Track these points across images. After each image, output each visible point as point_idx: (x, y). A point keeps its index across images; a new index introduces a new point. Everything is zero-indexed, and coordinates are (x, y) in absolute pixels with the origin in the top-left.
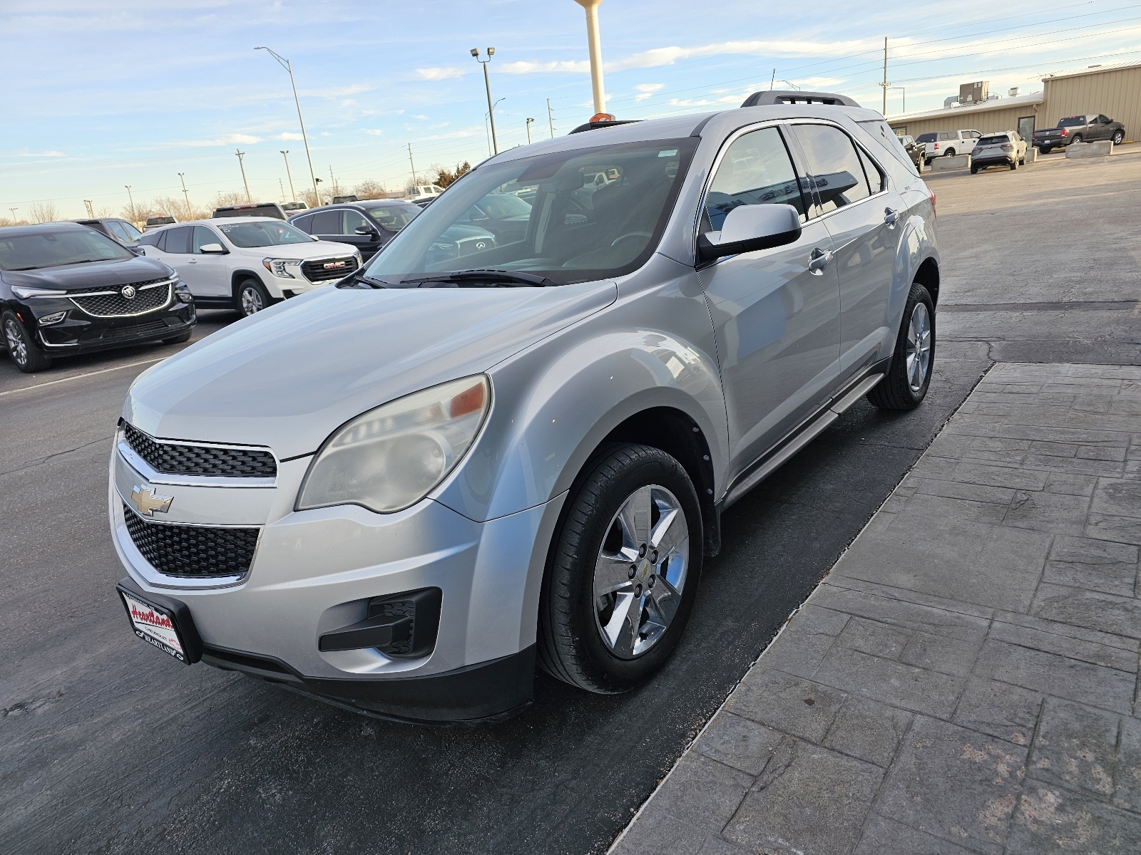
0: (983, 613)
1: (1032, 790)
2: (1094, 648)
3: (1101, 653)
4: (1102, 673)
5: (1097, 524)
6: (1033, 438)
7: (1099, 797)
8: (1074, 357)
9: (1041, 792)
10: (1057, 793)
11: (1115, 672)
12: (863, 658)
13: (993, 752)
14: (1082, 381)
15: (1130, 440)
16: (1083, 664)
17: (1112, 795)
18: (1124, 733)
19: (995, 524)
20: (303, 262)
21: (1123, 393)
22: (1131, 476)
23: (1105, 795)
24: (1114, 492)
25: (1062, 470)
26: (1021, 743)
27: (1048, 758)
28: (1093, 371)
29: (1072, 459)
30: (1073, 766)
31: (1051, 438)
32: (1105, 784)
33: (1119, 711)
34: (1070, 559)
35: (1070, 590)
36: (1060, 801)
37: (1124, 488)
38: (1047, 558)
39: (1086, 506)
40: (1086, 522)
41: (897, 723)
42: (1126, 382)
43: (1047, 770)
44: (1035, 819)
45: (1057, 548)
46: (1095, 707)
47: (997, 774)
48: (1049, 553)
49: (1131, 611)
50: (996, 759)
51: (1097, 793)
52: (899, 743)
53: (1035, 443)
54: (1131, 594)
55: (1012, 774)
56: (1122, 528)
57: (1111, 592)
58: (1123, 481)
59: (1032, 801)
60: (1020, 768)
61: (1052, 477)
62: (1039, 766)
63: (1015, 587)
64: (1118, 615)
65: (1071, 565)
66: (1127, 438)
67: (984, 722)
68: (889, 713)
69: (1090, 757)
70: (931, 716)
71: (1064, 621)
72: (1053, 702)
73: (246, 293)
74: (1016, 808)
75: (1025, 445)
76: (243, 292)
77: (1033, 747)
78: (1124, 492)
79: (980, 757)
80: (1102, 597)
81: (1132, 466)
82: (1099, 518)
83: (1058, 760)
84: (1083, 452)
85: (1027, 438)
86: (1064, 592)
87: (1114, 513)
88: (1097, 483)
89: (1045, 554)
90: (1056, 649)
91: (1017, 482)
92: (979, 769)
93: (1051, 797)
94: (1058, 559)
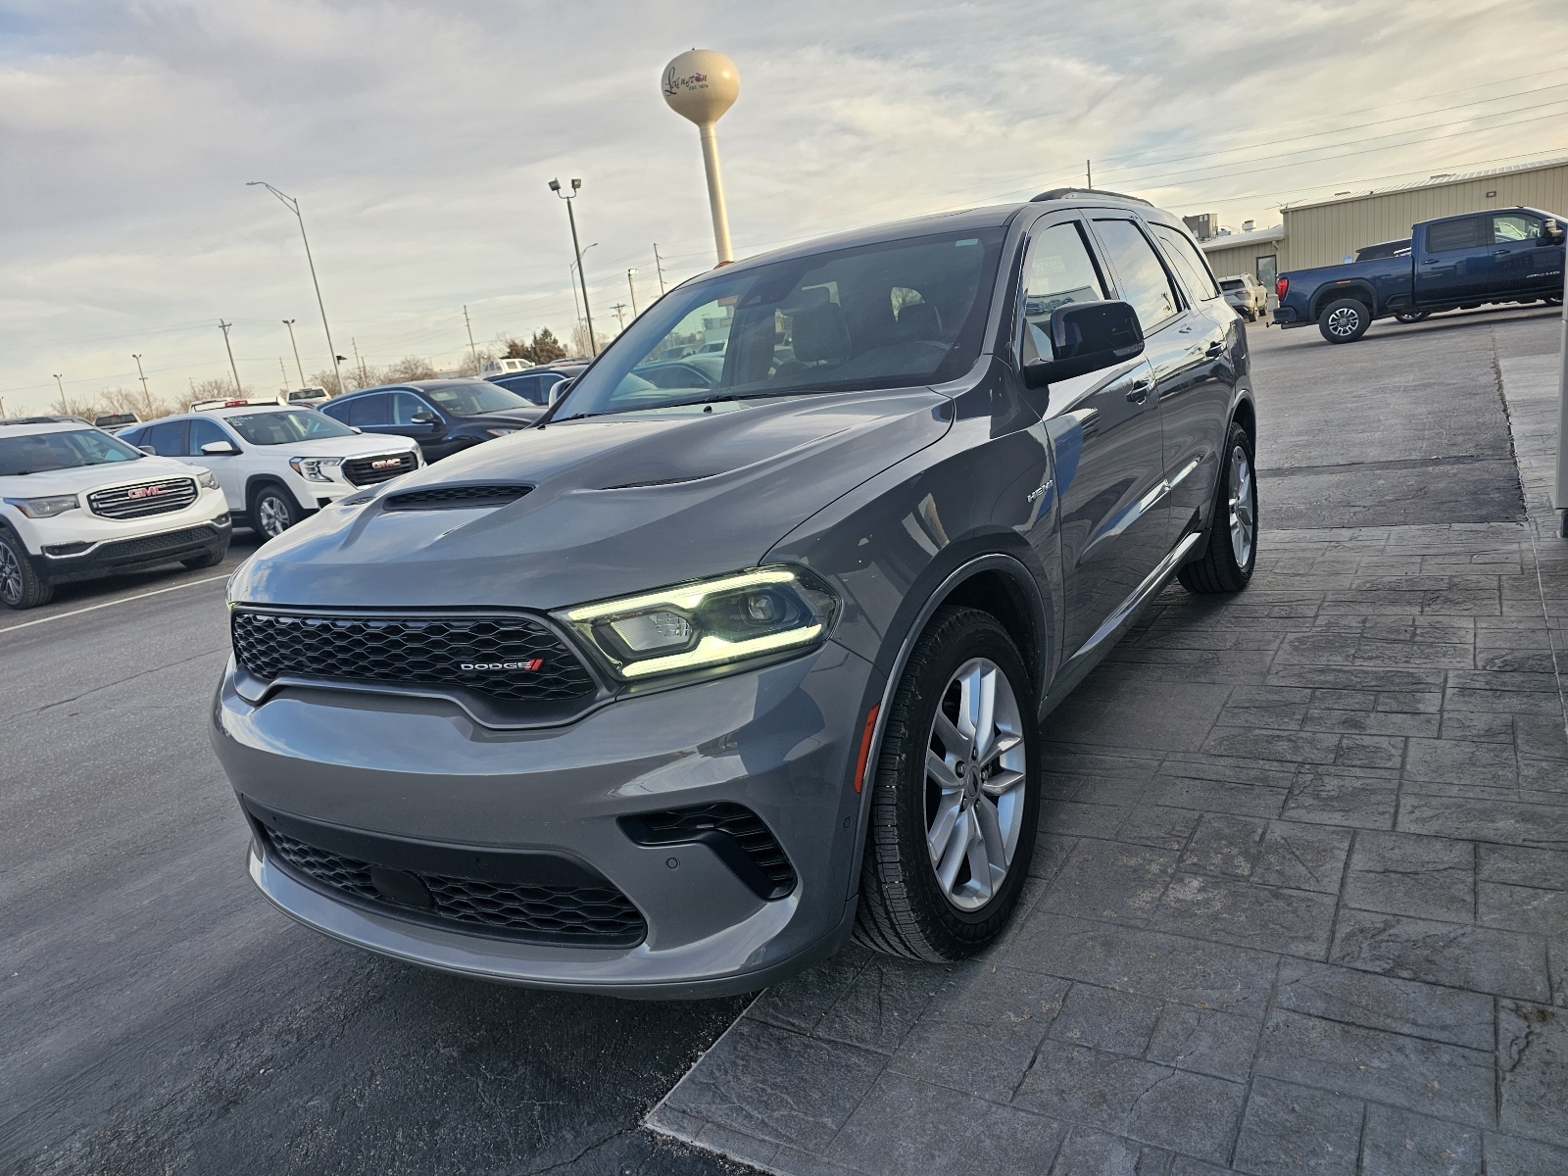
0: (1155, 755)
1: (1181, 880)
2: (1253, 773)
3: (1261, 776)
4: (1257, 791)
5: (1277, 673)
7: (1238, 878)
8: (1284, 524)
9: (1186, 881)
11: (1270, 788)
13: (1149, 858)
14: (1288, 546)
15: (1325, 597)
16: (1241, 786)
17: (1249, 876)
18: (1269, 831)
19: (1176, 681)
20: (344, 461)
21: (1328, 553)
22: (1319, 629)
23: (1243, 876)
24: (1299, 646)
25: (1252, 629)
26: (1175, 849)
27: (1197, 856)
28: (1302, 535)
29: (1263, 618)
30: (1217, 859)
32: (1243, 867)
33: (1267, 816)
34: (1246, 705)
35: (1241, 730)
36: (1202, 884)
37: (1310, 640)
38: (1224, 706)
39: (1269, 659)
40: (1267, 673)
41: (1062, 846)
42: (1332, 544)
43: (1194, 864)
44: (1178, 899)
45: (1235, 696)
46: (1246, 816)
47: (1148, 872)
48: (1226, 702)
49: (1294, 741)
50: (1150, 862)
51: (1237, 875)
52: (1063, 861)
54: (1298, 728)
55: (1163, 871)
56: (1300, 675)
57: (1280, 727)
58: (1310, 634)
59: (1178, 887)
60: (1171, 866)
61: (1242, 637)
62: (1188, 862)
63: (1189, 732)
64: (1282, 746)
65: (1245, 709)
66: (1322, 596)
67: (1143, 837)
68: (1055, 840)
69: (1234, 852)
70: (1095, 839)
71: (1230, 754)
72: (1209, 816)
73: (265, 505)
74: (1164, 893)
76: (261, 504)
77: (1185, 850)
78: (1308, 643)
79: (1136, 862)
80: (1269, 733)
81: (1321, 621)
82: (1281, 668)
83: (1206, 856)
84: (1275, 612)
86: (1235, 731)
87: (1296, 662)
88: (1284, 638)
89: (1222, 703)
90: (1219, 777)
91: (1204, 643)
92: (1134, 871)
93: (1196, 884)
94: (1234, 705)
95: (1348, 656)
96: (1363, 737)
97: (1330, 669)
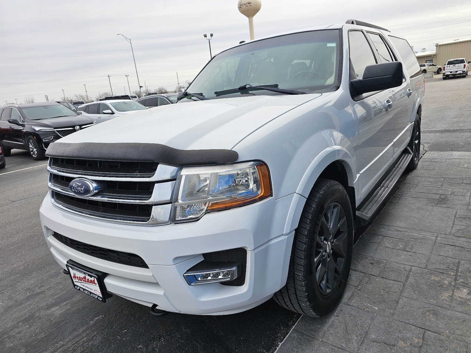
0: (433, 235)
1: (458, 288)
6: (445, 177)
8: (458, 149)
9: (461, 289)
10: (467, 289)
12: (390, 250)
13: (442, 277)
14: (462, 157)
19: (434, 206)
25: (457, 188)
26: (452, 274)
27: (463, 279)
28: (466, 154)
29: (461, 184)
31: (452, 177)
34: (464, 217)
35: (465, 227)
36: (469, 291)
39: (468, 200)
40: (469, 205)
41: (406, 269)
43: (463, 282)
44: (460, 297)
45: (458, 213)
47: (444, 284)
48: (456, 215)
50: (444, 279)
52: (407, 275)
53: (446, 179)
55: (450, 284)
59: (458, 291)
60: (453, 282)
61: (454, 190)
62: (459, 281)
63: (444, 226)
65: (464, 219)
67: (438, 268)
68: (402, 266)
70: (418, 267)
71: (464, 237)
72: (462, 262)
74: (453, 294)
75: (443, 179)
77: (457, 275)
79: (437, 279)
83: (467, 279)
84: (465, 181)
85: (442, 177)
86: (463, 227)
89: (454, 215)
90: (463, 246)
91: (441, 192)
92: (438, 283)
93: (465, 291)
94: (459, 217)
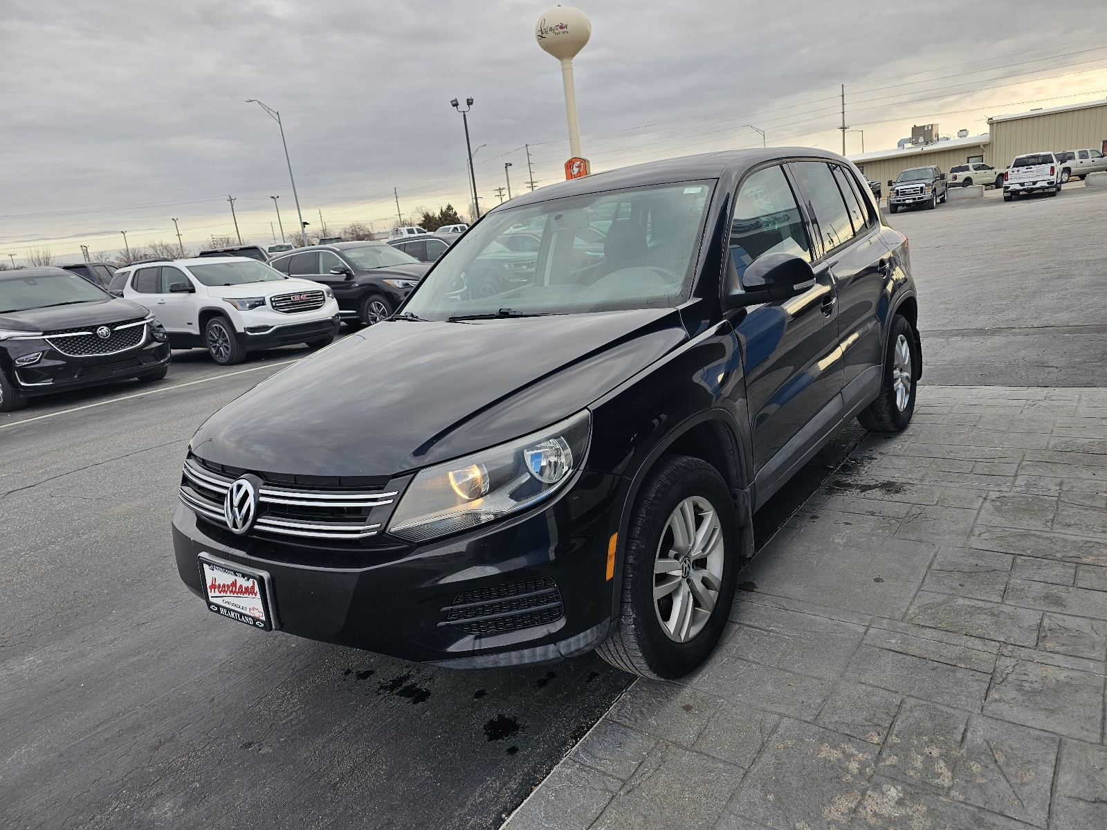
0: (862, 620)
1: (877, 787)
2: (958, 650)
3: (962, 656)
4: (961, 674)
5: (980, 535)
6: (936, 455)
7: (938, 790)
8: (987, 380)
9: (885, 787)
10: (900, 788)
11: (972, 672)
13: (848, 751)
14: (990, 402)
15: (1024, 456)
16: (945, 666)
17: (949, 788)
18: (971, 730)
19: (887, 537)
21: (1025, 412)
22: (1018, 489)
23: (943, 788)
24: (1000, 507)
25: (958, 486)
26: (875, 742)
27: (896, 755)
28: (1003, 393)
29: (968, 475)
30: (918, 762)
31: (952, 455)
32: (944, 779)
33: (970, 710)
34: (950, 568)
35: (945, 597)
36: (901, 795)
37: (1010, 501)
38: (929, 567)
39: (973, 519)
40: (971, 533)
41: (764, 726)
42: (1030, 402)
43: (894, 766)
44: (875, 812)
45: (939, 559)
46: (948, 706)
47: (847, 770)
48: (931, 563)
49: (997, 616)
50: (849, 756)
51: (937, 787)
52: (763, 744)
53: (936, 460)
54: (999, 600)
55: (861, 772)
56: (1001, 539)
57: (982, 598)
58: (1011, 494)
59: (875, 795)
60: (869, 766)
61: (948, 492)
62: (888, 763)
63: (895, 595)
64: (985, 620)
65: (949, 574)
66: (1022, 454)
67: (844, 723)
68: (758, 717)
69: (935, 752)
70: (797, 719)
71: (934, 626)
72: (911, 702)
74: (860, 803)
75: (928, 462)
77: (885, 746)
78: (1009, 504)
79: (836, 755)
80: (972, 603)
81: (1021, 481)
82: (982, 529)
83: (906, 756)
84: (979, 468)
85: (930, 455)
86: (940, 598)
87: (997, 524)
88: (987, 496)
89: (928, 564)
90: (922, 653)
91: (914, 497)
92: (832, 767)
93: (893, 792)
94: (939, 569)
95: (1047, 521)
96: (1066, 617)
97: (1030, 535)
